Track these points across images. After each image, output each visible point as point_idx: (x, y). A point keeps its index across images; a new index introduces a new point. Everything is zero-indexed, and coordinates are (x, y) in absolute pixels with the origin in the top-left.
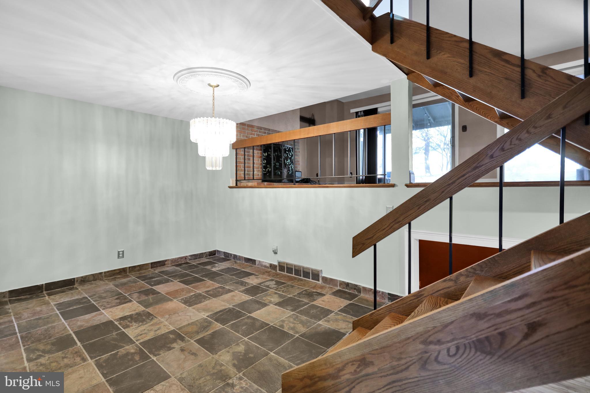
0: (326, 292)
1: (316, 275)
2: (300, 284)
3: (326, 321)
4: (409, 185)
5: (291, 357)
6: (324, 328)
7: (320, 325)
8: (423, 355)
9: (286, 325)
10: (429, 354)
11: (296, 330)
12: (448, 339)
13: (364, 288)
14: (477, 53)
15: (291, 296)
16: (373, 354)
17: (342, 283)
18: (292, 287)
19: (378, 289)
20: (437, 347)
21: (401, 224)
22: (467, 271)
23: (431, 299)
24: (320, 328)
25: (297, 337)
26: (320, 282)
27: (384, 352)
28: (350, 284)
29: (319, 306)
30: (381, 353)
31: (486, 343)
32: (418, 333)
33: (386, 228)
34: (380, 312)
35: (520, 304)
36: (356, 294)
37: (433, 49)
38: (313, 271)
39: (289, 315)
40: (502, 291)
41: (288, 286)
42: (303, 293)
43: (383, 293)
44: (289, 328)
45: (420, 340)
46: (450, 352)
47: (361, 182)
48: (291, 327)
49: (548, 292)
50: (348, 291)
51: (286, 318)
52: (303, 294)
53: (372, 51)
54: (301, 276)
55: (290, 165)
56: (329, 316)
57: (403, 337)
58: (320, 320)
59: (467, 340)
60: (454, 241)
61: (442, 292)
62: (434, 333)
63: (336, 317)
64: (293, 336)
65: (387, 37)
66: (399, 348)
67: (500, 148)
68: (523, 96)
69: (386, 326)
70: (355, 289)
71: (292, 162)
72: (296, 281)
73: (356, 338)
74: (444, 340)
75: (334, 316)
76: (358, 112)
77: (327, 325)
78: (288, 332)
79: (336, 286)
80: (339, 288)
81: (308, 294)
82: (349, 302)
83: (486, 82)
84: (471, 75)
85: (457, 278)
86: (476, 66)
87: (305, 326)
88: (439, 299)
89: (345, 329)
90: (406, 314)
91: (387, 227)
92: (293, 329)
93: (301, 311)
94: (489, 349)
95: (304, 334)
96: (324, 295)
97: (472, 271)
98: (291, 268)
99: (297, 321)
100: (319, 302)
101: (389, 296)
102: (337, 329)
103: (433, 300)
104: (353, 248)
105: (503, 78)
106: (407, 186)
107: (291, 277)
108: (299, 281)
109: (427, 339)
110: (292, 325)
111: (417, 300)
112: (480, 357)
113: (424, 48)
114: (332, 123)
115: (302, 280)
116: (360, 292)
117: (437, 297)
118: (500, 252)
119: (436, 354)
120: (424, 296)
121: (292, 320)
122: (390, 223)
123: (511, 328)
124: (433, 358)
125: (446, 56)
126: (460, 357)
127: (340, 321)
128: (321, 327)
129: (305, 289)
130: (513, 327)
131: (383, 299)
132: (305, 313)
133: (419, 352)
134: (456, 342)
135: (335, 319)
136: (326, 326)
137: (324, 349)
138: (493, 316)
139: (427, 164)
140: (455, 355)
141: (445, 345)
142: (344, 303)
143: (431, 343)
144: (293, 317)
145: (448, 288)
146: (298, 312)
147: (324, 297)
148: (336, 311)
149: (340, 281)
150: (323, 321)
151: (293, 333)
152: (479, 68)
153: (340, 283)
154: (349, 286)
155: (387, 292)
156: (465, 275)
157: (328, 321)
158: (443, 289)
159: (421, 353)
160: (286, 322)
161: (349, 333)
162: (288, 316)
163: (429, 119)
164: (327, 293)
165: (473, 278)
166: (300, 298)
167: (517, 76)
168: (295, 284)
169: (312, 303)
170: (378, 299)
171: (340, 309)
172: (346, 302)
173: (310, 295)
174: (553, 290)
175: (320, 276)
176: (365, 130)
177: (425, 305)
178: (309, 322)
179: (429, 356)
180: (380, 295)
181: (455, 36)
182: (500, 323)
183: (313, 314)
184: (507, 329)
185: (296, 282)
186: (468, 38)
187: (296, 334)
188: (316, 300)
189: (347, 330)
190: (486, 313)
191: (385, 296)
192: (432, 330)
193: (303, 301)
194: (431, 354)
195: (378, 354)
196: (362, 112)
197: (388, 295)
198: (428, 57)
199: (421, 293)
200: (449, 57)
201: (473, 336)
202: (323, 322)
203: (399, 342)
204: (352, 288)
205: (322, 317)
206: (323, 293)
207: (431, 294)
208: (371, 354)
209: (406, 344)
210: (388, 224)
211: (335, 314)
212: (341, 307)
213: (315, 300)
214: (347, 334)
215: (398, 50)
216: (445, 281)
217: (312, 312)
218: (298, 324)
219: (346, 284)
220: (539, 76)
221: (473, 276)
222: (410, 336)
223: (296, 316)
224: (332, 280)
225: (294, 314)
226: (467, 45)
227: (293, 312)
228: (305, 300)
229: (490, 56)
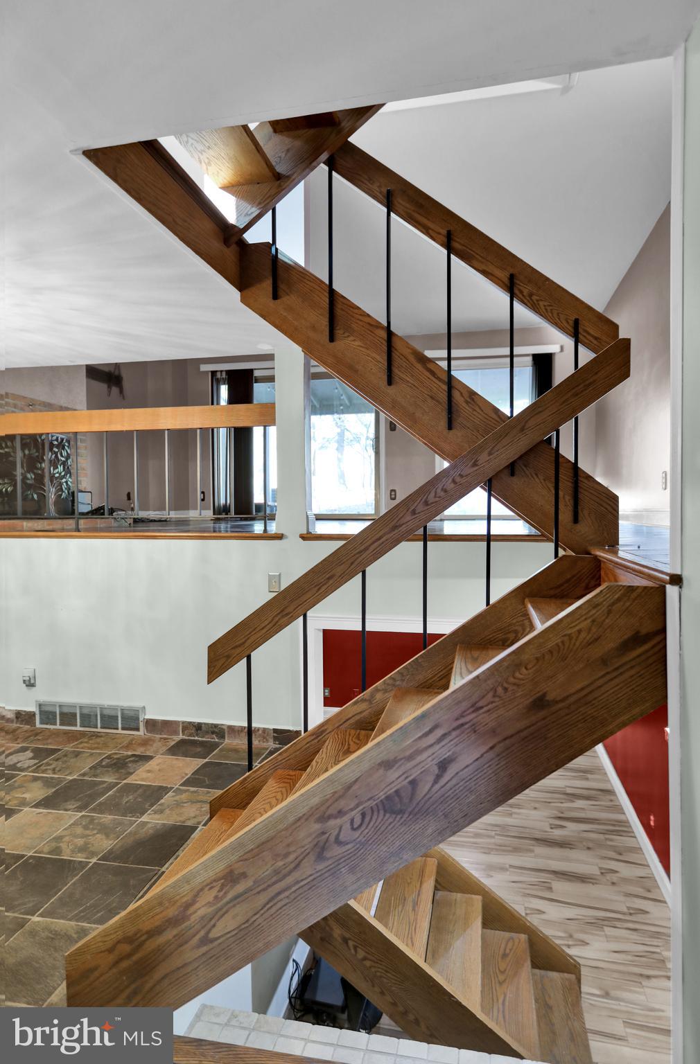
0: (154, 751)
1: (131, 720)
2: (96, 745)
3: (155, 812)
4: (305, 536)
5: (81, 912)
6: (152, 827)
7: (145, 824)
8: (320, 839)
9: (67, 847)
10: (327, 835)
11: (91, 849)
12: (352, 806)
13: (231, 728)
14: (396, 350)
15: (75, 777)
16: (246, 860)
17: (188, 726)
18: (76, 756)
19: (254, 725)
20: (338, 821)
21: (292, 616)
22: (385, 683)
23: (336, 736)
24: (144, 830)
25: (95, 863)
26: (142, 732)
27: (264, 851)
28: (203, 725)
29: (140, 785)
30: (258, 855)
31: (397, 799)
32: (312, 808)
33: (266, 626)
34: (257, 773)
35: (431, 739)
36: (215, 742)
37: (338, 328)
38: (126, 712)
39: (72, 822)
40: (413, 725)
41: (65, 756)
42: (104, 763)
43: (265, 730)
44: (73, 851)
45: (317, 816)
46: (354, 824)
47: (224, 511)
48: (79, 845)
49: (457, 719)
50: (200, 739)
51: (65, 829)
52: (103, 767)
53: (241, 303)
54: (97, 727)
55: (64, 477)
56: (162, 801)
57: (291, 819)
58: (142, 814)
59: (375, 801)
60: (368, 629)
61: (352, 721)
62: (334, 802)
63: (177, 798)
64: (82, 865)
65: (267, 285)
66: (286, 837)
67: (423, 500)
68: (450, 427)
69: (267, 797)
70: (213, 733)
71: (68, 471)
72: (86, 740)
73: (217, 832)
74: (346, 809)
75: (173, 796)
76: (216, 371)
77: (159, 820)
78: (72, 859)
79: (176, 733)
80: (181, 737)
81: (115, 764)
82: (201, 762)
83: (408, 397)
84: (390, 382)
85: (372, 695)
86: (395, 370)
87: (112, 836)
88: (348, 733)
89: (194, 817)
90: (300, 768)
91: (268, 624)
92: (82, 849)
93: (100, 804)
94: (399, 806)
95: (110, 852)
96: (150, 758)
97: (391, 682)
98: (70, 713)
99: (93, 829)
100: (142, 776)
101: (275, 735)
102: (180, 821)
103: (340, 737)
104: (209, 667)
105: (428, 395)
106: (303, 537)
107: (73, 733)
108: (92, 739)
109: (325, 813)
110: (80, 842)
111: (316, 741)
112: (391, 820)
113: (325, 322)
114: (162, 409)
115: (99, 734)
116: (223, 737)
117: (346, 731)
118: (424, 649)
119: (336, 832)
120: (327, 732)
121: (79, 830)
122: (274, 617)
123: (422, 773)
124: (332, 839)
125: (357, 343)
126: (366, 828)
127: (185, 805)
128: (146, 828)
129: (106, 755)
130: (424, 771)
131: (264, 742)
132: (112, 806)
133: (313, 836)
134: (361, 807)
135: (175, 802)
136: (157, 822)
137: (155, 870)
138: (403, 761)
139: (340, 468)
140: (361, 825)
141: (348, 815)
142: (190, 765)
143: (330, 817)
144: (81, 824)
145: (361, 713)
146: (93, 810)
147: (151, 762)
148: (177, 786)
149: (183, 722)
150: (149, 814)
151: (86, 858)
152: (399, 373)
153: (183, 726)
154: (201, 730)
155: (272, 727)
156: (383, 690)
157: (161, 812)
158: (353, 716)
159: (316, 837)
160: (67, 839)
161: (202, 824)
162: (69, 824)
163: (342, 398)
164: (156, 752)
165: (392, 694)
166: (95, 776)
167: (443, 397)
168: (82, 748)
169: (125, 782)
170: (255, 742)
171: (184, 779)
172: (196, 763)
173: (120, 765)
174: (462, 716)
175: (141, 719)
176: (229, 428)
177: (327, 749)
178: (120, 824)
179: (328, 838)
180: (260, 735)
181: (368, 315)
182: (411, 769)
183: (128, 804)
184: (418, 775)
185: (86, 742)
186: (386, 325)
187: (92, 858)
188: (134, 772)
189: (199, 819)
190: (396, 758)
191: (268, 735)
192: (331, 797)
193: (104, 782)
194: (330, 835)
195: (253, 858)
196: (224, 374)
197: (274, 732)
198: (332, 339)
199: (323, 728)
200: (361, 347)
201: (381, 794)
202: (150, 816)
203: (286, 829)
204: (207, 732)
205: (147, 806)
206: (148, 753)
207: (338, 727)
208: (241, 861)
209: (297, 828)
210: (270, 619)
211: (174, 794)
212: (187, 774)
213: (132, 774)
214: (200, 827)
215: (285, 314)
216: (356, 703)
217: (125, 800)
218: (94, 835)
219: (195, 726)
220: (467, 402)
221: (392, 690)
222: (301, 815)
223: (88, 819)
224: (166, 724)
225: (83, 816)
226: (384, 334)
227: (81, 812)
228: (109, 779)
229: (412, 358)
